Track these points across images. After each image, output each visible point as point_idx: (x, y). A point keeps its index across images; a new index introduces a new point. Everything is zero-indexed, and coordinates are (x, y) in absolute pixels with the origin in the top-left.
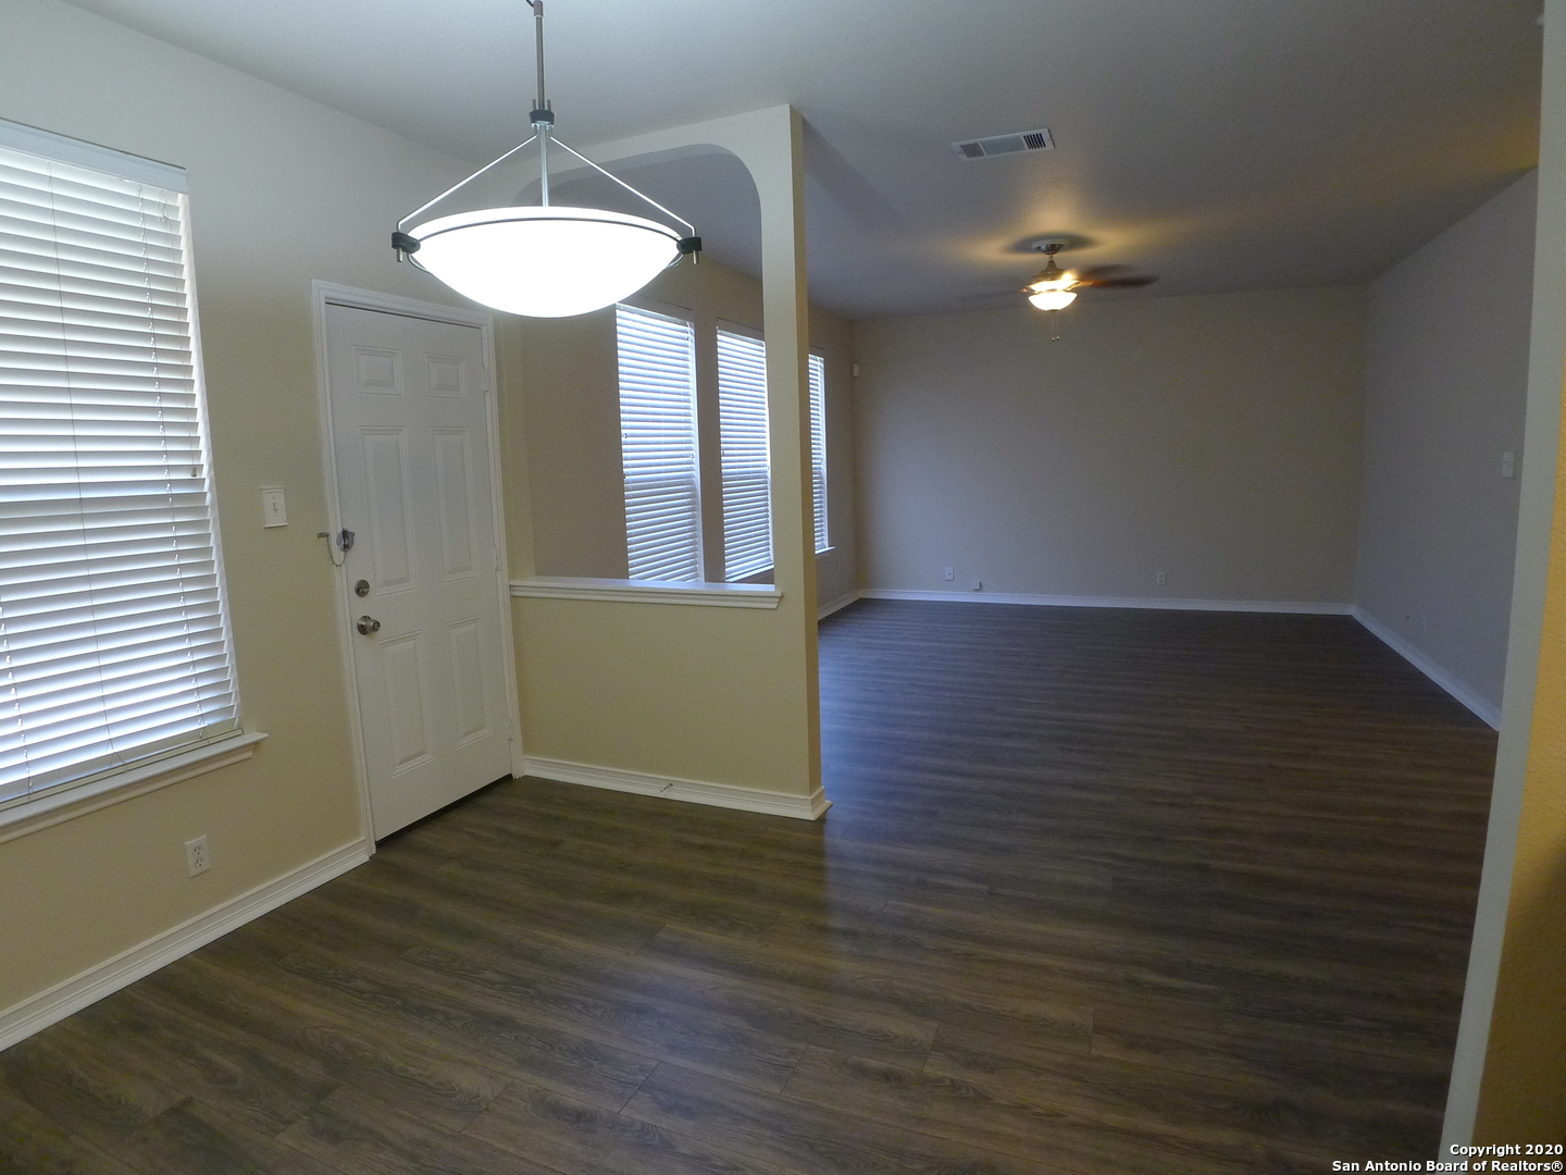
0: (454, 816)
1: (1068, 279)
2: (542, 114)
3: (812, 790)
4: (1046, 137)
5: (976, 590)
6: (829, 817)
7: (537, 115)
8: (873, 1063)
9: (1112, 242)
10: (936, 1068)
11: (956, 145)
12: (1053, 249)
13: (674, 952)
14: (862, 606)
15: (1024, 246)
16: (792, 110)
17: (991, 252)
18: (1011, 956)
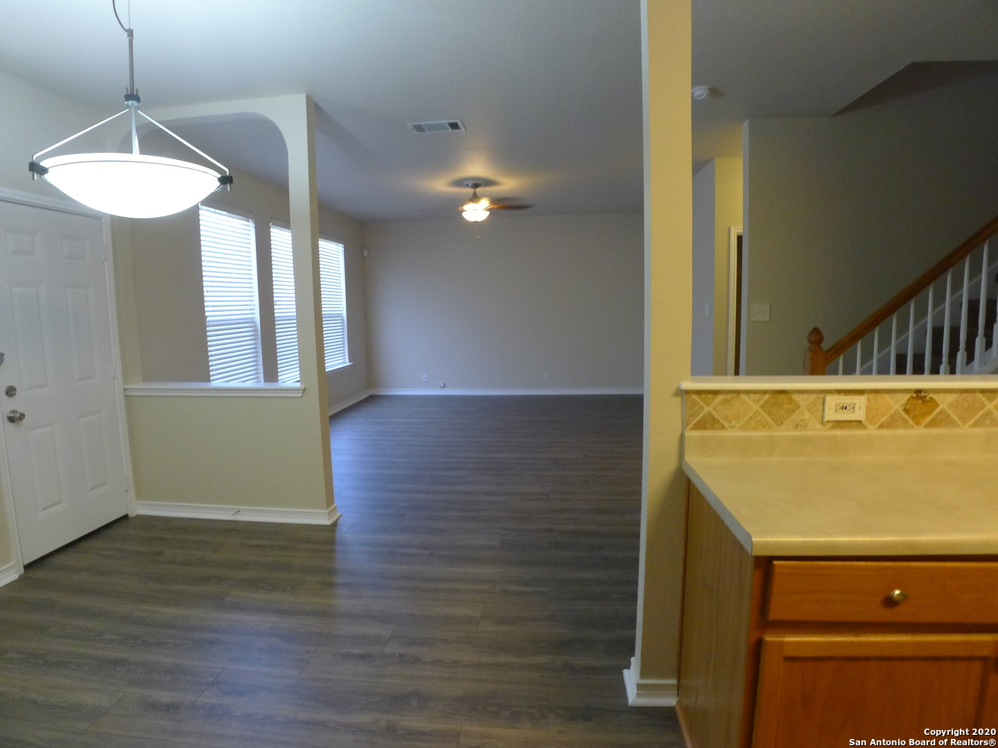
0: (85, 544)
1: (485, 203)
2: (132, 96)
3: (328, 508)
4: (460, 124)
5: (442, 388)
6: (339, 523)
7: (128, 97)
8: (355, 651)
9: (509, 185)
10: (393, 648)
11: (410, 125)
12: (476, 186)
13: (237, 607)
14: (371, 399)
15: (459, 183)
16: (308, 97)
17: (440, 185)
18: (440, 586)
